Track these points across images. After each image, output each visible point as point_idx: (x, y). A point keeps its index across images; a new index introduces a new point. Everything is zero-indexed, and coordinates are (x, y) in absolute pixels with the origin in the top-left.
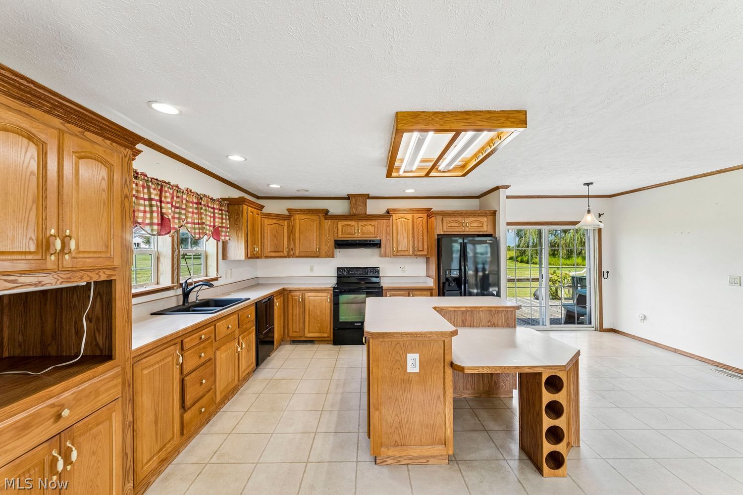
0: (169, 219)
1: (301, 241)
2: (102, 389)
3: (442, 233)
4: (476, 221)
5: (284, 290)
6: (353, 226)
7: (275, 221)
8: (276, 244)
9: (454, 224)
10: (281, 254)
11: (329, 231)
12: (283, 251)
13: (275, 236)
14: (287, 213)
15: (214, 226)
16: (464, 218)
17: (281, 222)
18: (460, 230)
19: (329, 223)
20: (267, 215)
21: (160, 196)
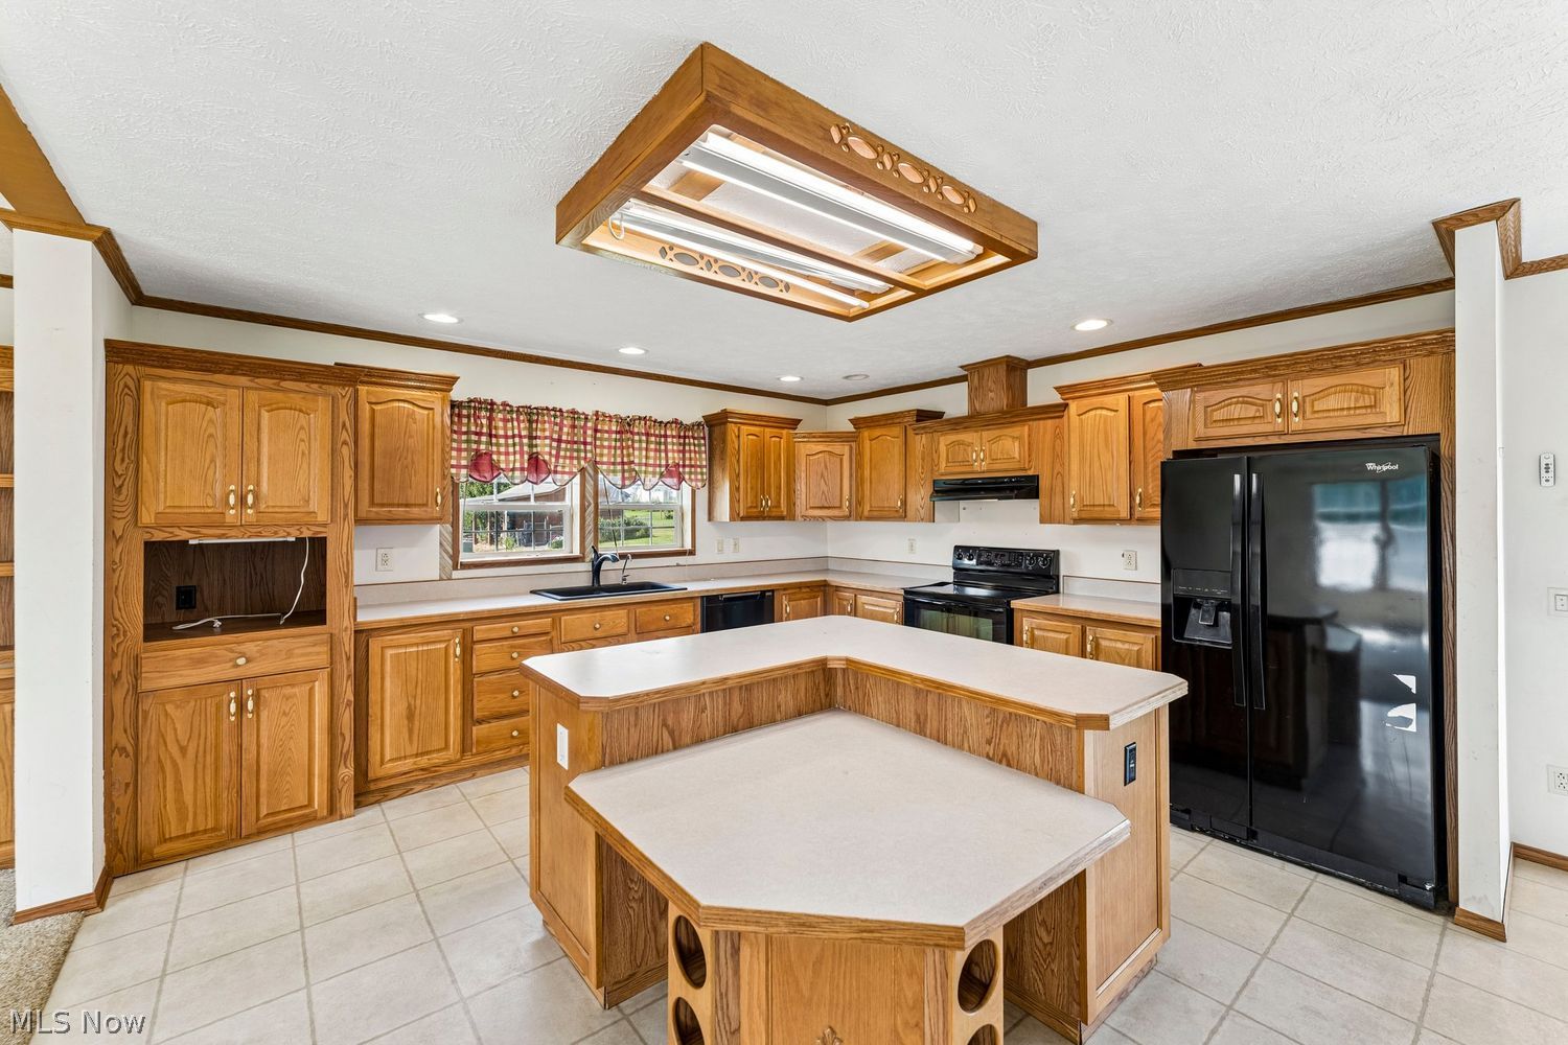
0: (544, 461)
1: (873, 485)
2: (296, 651)
3: (1193, 446)
4: (1344, 388)
5: (824, 585)
6: (970, 444)
7: (821, 447)
8: (823, 492)
9: (1237, 411)
10: (836, 513)
11: (923, 459)
12: (840, 507)
13: (822, 476)
14: (850, 428)
15: (667, 466)
16: (1284, 383)
17: (837, 448)
18: (1269, 428)
19: (924, 439)
20: (804, 437)
21: (530, 429)
